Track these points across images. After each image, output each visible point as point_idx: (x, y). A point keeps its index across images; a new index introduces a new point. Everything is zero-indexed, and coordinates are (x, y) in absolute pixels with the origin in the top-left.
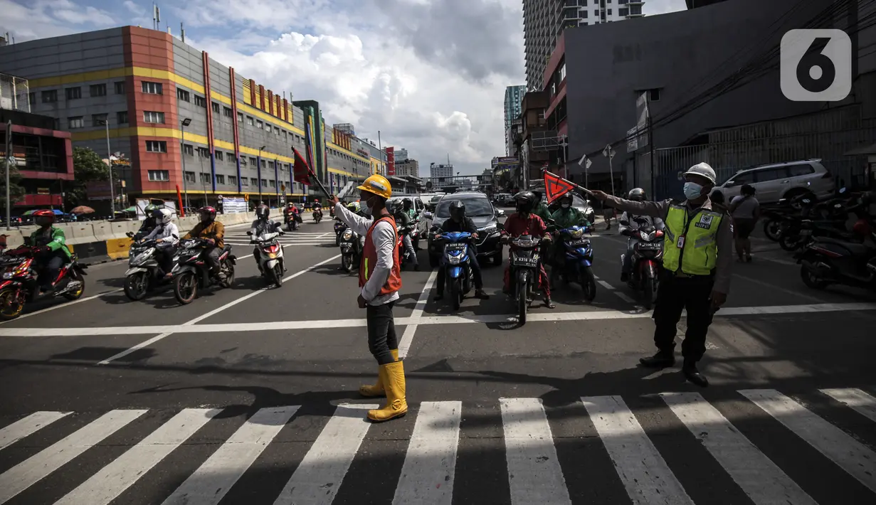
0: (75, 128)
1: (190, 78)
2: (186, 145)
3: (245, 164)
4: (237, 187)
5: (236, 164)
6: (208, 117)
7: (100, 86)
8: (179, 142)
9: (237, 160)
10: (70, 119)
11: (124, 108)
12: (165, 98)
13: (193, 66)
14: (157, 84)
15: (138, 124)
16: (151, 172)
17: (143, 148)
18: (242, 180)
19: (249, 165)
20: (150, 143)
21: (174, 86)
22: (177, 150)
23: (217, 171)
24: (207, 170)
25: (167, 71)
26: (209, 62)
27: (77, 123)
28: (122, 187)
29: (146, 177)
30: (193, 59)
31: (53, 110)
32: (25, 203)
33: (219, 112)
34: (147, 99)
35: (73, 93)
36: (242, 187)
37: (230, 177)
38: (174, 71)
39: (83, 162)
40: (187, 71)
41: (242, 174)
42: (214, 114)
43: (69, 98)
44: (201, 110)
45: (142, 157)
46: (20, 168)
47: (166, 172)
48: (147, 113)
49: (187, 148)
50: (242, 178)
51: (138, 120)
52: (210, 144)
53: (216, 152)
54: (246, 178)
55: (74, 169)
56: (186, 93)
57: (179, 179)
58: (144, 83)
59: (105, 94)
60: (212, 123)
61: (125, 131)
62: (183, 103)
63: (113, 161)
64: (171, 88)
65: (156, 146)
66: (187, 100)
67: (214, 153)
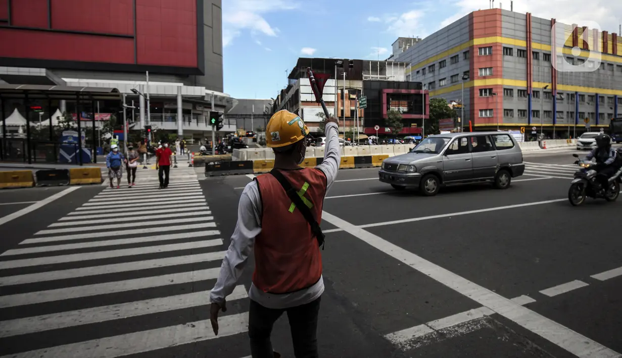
0: (443, 86)
1: (514, 37)
2: (507, 89)
3: (562, 99)
4: (552, 120)
5: (552, 101)
6: (528, 65)
7: (455, 57)
8: (502, 88)
9: (554, 97)
10: (440, 80)
11: (467, 68)
12: (494, 57)
13: (517, 27)
14: (489, 47)
15: (475, 78)
16: (481, 110)
17: (477, 93)
18: (557, 115)
19: (565, 101)
20: (483, 90)
21: (501, 46)
22: (500, 92)
23: (533, 108)
24: (524, 107)
25: (496, 36)
26: (531, 20)
27: (443, 83)
28: (458, 122)
29: (478, 114)
30: (518, 21)
31: (432, 77)
32: (405, 132)
33: (539, 59)
34: (482, 59)
35: (442, 64)
36: (557, 120)
37: (545, 112)
38: (501, 35)
39: (439, 106)
40: (511, 32)
41: (557, 109)
42: (534, 62)
43: (441, 67)
44: (523, 60)
45: (476, 101)
46: (404, 113)
47: (491, 110)
48: (481, 69)
49: (508, 91)
50: (557, 112)
51: (475, 75)
52: (529, 86)
53: (534, 92)
54: (562, 112)
55: (430, 112)
56: (511, 49)
57: (501, 114)
58: (480, 48)
59: (458, 61)
60: (532, 69)
61: (468, 84)
62: (507, 57)
63: (453, 105)
64: (498, 48)
65: (486, 92)
66: (511, 54)
67: (532, 93)
